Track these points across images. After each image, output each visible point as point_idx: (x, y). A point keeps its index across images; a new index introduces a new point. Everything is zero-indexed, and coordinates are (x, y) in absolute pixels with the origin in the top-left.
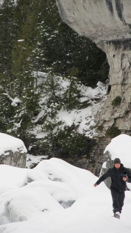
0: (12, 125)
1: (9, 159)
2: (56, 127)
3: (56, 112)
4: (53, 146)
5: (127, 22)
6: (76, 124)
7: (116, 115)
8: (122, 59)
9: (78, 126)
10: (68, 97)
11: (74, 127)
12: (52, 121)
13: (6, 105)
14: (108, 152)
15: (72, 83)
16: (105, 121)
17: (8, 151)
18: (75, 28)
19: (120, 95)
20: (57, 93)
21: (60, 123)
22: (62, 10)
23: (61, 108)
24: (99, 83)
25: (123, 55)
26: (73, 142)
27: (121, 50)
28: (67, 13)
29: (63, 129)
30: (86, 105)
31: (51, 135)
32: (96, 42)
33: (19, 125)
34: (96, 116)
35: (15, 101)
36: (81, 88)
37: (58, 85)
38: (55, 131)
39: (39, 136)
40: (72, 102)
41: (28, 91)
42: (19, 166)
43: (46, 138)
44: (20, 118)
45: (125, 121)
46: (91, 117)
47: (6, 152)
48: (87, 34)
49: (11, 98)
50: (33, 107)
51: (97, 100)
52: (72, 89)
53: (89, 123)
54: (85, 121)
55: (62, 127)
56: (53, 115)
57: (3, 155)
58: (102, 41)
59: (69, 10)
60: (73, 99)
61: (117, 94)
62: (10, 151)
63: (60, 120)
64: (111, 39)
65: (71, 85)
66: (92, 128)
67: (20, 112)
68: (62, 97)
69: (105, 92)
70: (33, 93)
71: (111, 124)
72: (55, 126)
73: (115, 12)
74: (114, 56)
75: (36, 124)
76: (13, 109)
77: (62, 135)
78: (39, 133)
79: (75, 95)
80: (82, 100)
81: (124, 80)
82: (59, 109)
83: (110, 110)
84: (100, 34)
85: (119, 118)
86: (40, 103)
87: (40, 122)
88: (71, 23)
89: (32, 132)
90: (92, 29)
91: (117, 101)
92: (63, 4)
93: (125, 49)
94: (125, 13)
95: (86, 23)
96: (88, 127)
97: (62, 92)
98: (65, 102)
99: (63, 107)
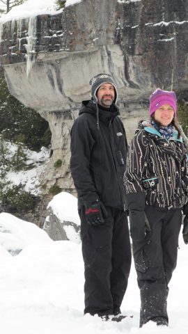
2: (6, 186)
3: (5, 173)
5: (67, 95)
6: (23, 183)
7: (58, 175)
8: (62, 127)
9: (25, 185)
10: (16, 160)
11: (21, 186)
14: (50, 208)
15: (20, 148)
16: (48, 181)
18: (21, 100)
19: (61, 158)
20: (7, 157)
22: (10, 85)
24: (43, 148)
25: (63, 124)
27: (62, 119)
28: (15, 87)
29: (11, 188)
30: (31, 167)
32: (40, 112)
34: (40, 177)
36: (28, 152)
37: (7, 149)
38: (4, 189)
40: (20, 164)
45: (65, 181)
46: (36, 177)
48: (32, 106)
51: (41, 162)
52: (19, 153)
53: (34, 183)
54: (31, 181)
55: (11, 186)
58: (45, 112)
59: (16, 84)
60: (20, 162)
61: (59, 157)
64: (53, 109)
65: (19, 150)
66: (37, 187)
68: (11, 160)
69: (48, 155)
71: (53, 183)
72: (4, 185)
73: (56, 86)
74: (56, 124)
79: (22, 158)
80: (28, 163)
81: (64, 145)
82: (8, 171)
83: (52, 171)
84: (43, 105)
85: (60, 178)
88: (18, 96)
90: (36, 101)
91: (59, 164)
92: (11, 80)
93: (65, 118)
94: (65, 87)
95: (31, 96)
96: (33, 186)
97: (11, 156)
98: (14, 164)
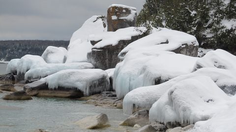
0: (190, 29)
1: (185, 50)
4: (218, 43)
12: (218, 26)
13: (187, 15)
17: (185, 44)
21: (223, 27)
23: (223, 18)
26: (231, 40)
31: (217, 35)
33: (195, 29)
35: (193, 13)
39: (209, 36)
41: (202, 6)
42: (192, 55)
43: (213, 37)
44: (196, 24)
47: (183, 45)
49: (190, 11)
50: (205, 17)
56: (218, 22)
57: (181, 47)
62: (186, 44)
63: (223, 25)
67: (196, 20)
70: (205, 8)
75: (206, 28)
76: (191, 18)
77: (224, 35)
78: (208, 34)
86: (210, 14)
87: (209, 27)
89: (204, 33)
99: (225, 17)
